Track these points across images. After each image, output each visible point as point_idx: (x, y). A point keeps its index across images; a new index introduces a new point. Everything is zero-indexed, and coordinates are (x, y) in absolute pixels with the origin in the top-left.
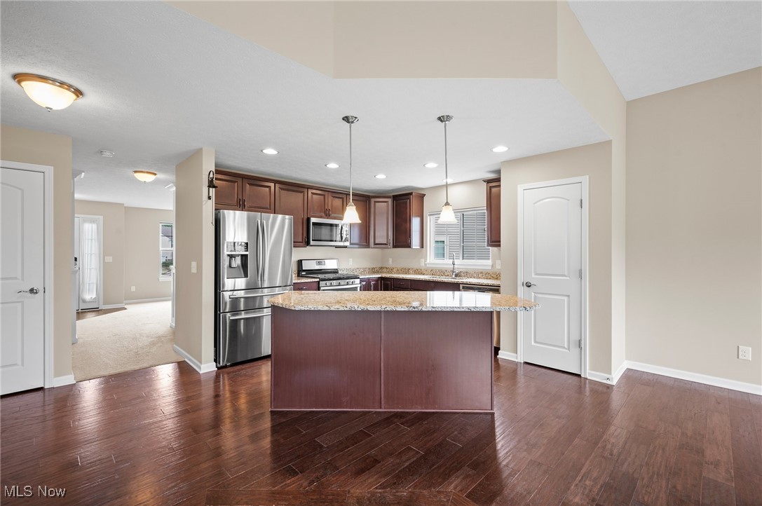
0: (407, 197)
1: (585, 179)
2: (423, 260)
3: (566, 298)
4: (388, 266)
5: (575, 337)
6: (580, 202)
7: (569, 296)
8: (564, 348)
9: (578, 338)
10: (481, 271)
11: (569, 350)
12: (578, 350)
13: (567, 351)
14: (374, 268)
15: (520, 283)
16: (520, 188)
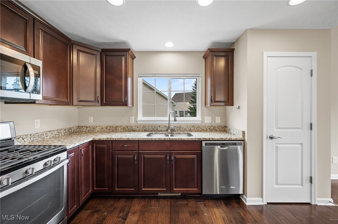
0: (122, 53)
1: (314, 54)
2: (133, 118)
3: (300, 146)
4: (88, 125)
5: (307, 175)
6: (310, 71)
7: (302, 144)
8: (299, 185)
9: (309, 176)
10: (193, 125)
11: (302, 185)
12: (309, 184)
13: (301, 187)
14: (70, 129)
15: (265, 137)
16: (266, 54)
